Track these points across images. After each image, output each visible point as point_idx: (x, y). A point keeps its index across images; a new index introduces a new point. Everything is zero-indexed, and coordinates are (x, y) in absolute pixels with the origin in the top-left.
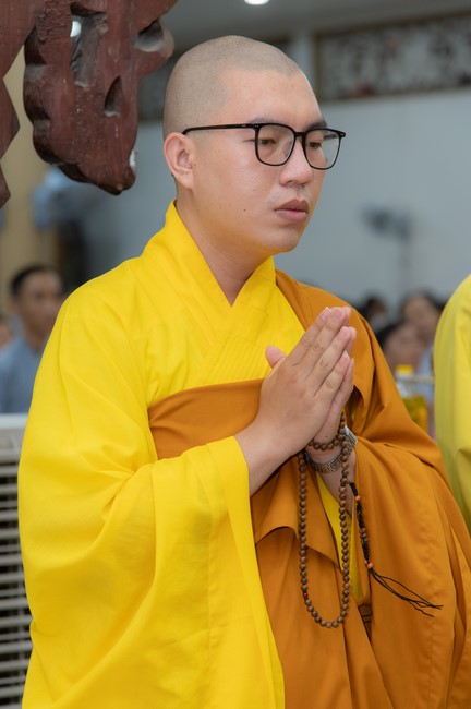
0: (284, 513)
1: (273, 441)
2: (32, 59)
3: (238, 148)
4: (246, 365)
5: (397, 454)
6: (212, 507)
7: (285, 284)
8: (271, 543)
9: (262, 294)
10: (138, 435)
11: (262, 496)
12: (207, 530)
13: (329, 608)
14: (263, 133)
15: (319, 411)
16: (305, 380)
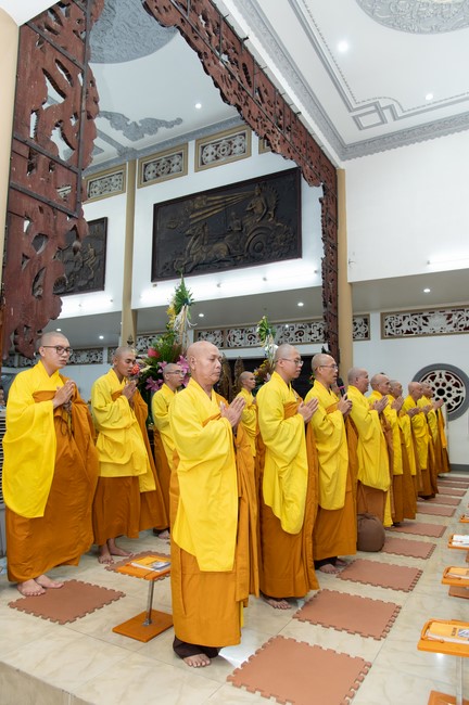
0: (58, 413)
1: (57, 402)
2: (16, 334)
3: (54, 351)
4: (53, 388)
5: (80, 406)
6: (46, 411)
7: (61, 376)
8: (56, 418)
9: (56, 376)
10: (31, 398)
11: (55, 410)
12: (45, 415)
13: (64, 431)
14: (58, 348)
15: (66, 397)
16: (64, 392)
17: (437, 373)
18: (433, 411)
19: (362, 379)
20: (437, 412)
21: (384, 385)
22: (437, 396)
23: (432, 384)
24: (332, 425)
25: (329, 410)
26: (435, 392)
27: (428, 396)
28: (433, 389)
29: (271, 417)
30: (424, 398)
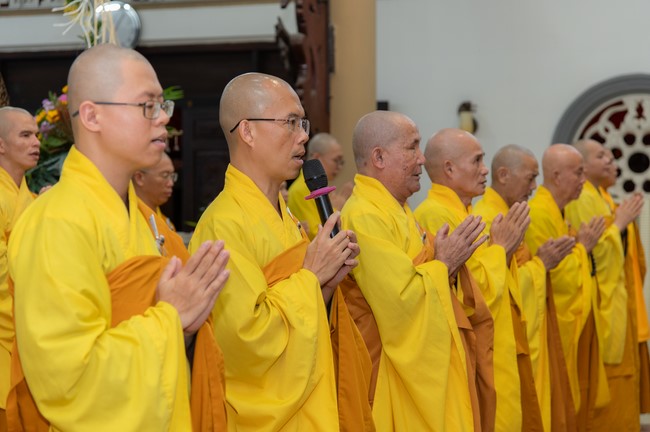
17: (630, 103)
18: (614, 232)
19: (396, 154)
20: (624, 234)
21: (467, 164)
22: (627, 174)
23: (615, 138)
24: (285, 322)
25: (276, 270)
26: (623, 163)
27: (602, 182)
28: (617, 153)
29: (62, 324)
30: (588, 191)
